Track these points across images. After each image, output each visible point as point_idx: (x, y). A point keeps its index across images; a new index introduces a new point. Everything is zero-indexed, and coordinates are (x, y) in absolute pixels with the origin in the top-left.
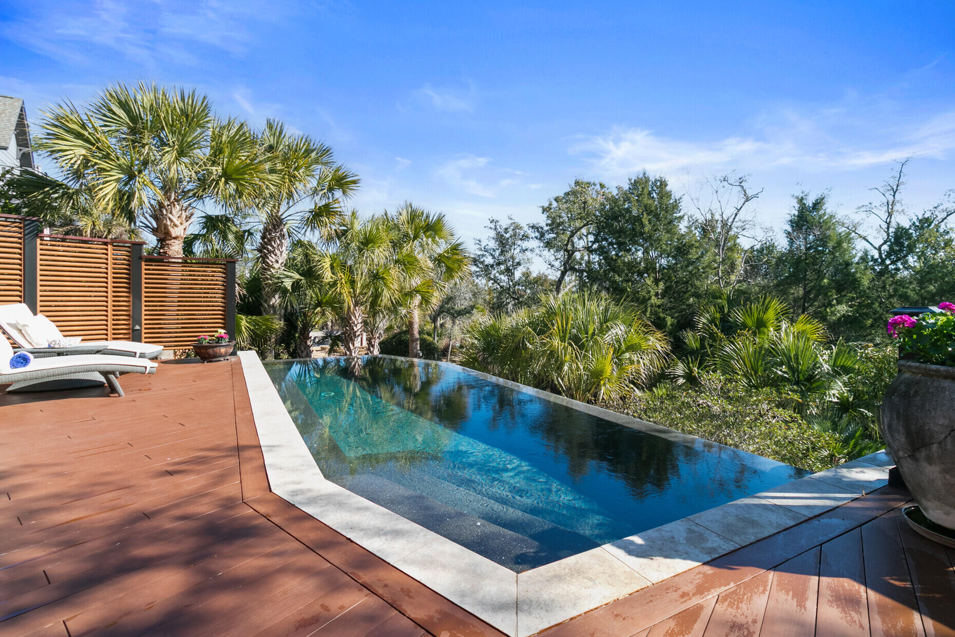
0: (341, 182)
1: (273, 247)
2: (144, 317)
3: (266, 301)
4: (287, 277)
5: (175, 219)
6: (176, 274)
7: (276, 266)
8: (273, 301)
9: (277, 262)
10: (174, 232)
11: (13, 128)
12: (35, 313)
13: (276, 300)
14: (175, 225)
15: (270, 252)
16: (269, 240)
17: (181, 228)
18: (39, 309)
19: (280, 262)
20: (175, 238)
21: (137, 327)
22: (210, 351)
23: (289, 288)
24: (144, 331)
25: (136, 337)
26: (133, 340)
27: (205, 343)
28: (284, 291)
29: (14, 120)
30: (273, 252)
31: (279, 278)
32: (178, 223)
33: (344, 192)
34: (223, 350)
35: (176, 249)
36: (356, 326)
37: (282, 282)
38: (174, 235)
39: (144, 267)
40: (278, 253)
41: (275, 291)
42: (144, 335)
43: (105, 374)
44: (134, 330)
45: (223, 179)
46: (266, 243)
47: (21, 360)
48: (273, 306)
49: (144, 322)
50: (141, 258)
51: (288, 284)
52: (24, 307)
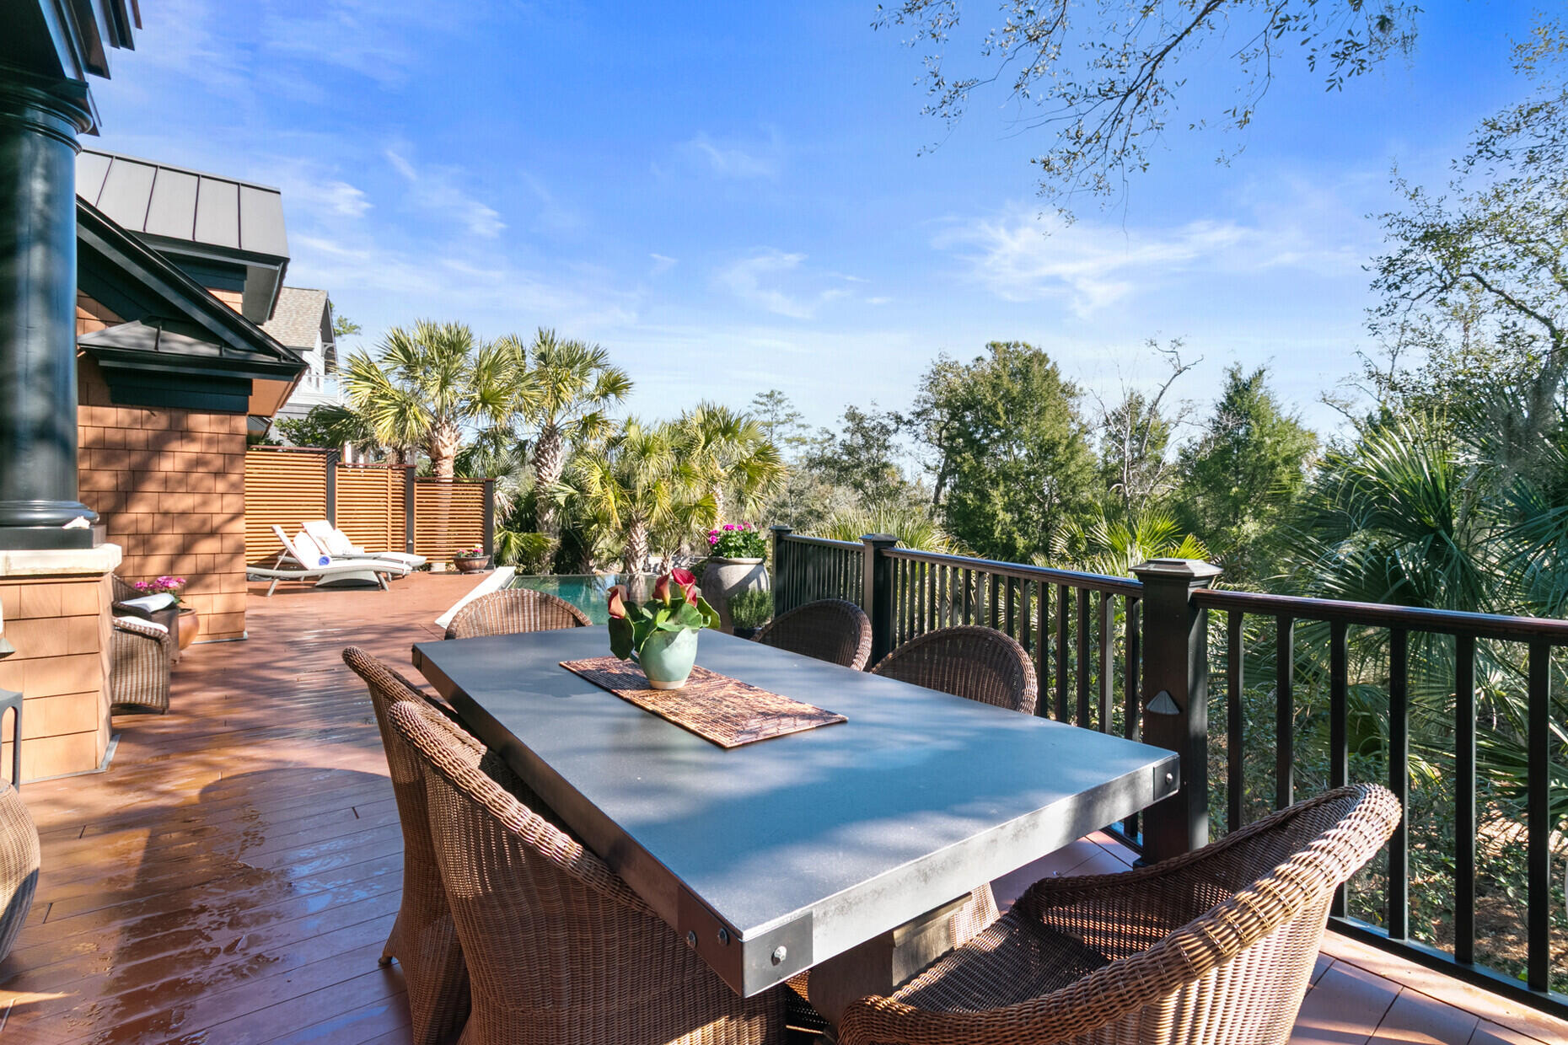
0: (614, 386)
1: (547, 460)
2: (416, 532)
3: (540, 517)
4: (560, 491)
5: (445, 440)
6: (446, 493)
7: (550, 479)
8: (547, 517)
9: (551, 475)
10: (445, 452)
11: (319, 326)
12: (334, 528)
13: (550, 516)
14: (446, 446)
15: (543, 465)
16: (543, 453)
17: (451, 448)
18: (337, 525)
19: (554, 475)
20: (446, 458)
21: (410, 542)
22: (466, 563)
23: (563, 503)
24: (416, 545)
25: (409, 549)
26: (408, 552)
27: (462, 556)
28: (558, 506)
29: (320, 315)
30: (546, 465)
31: (551, 493)
32: (448, 443)
33: (617, 397)
34: (477, 563)
35: (447, 469)
36: (638, 545)
37: (555, 497)
38: (444, 456)
39: (416, 487)
40: (552, 465)
41: (549, 507)
42: (416, 549)
43: (377, 573)
44: (408, 544)
45: (480, 405)
46: (539, 455)
47: (325, 561)
48: (547, 522)
49: (416, 537)
50: (413, 480)
51: (561, 499)
52: (327, 522)
